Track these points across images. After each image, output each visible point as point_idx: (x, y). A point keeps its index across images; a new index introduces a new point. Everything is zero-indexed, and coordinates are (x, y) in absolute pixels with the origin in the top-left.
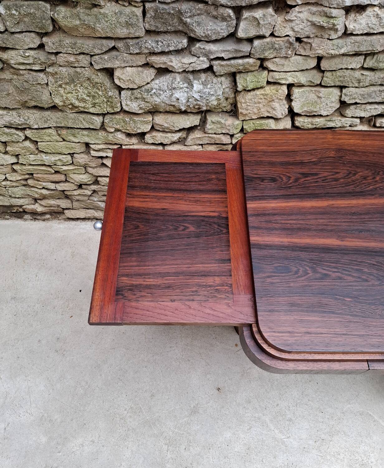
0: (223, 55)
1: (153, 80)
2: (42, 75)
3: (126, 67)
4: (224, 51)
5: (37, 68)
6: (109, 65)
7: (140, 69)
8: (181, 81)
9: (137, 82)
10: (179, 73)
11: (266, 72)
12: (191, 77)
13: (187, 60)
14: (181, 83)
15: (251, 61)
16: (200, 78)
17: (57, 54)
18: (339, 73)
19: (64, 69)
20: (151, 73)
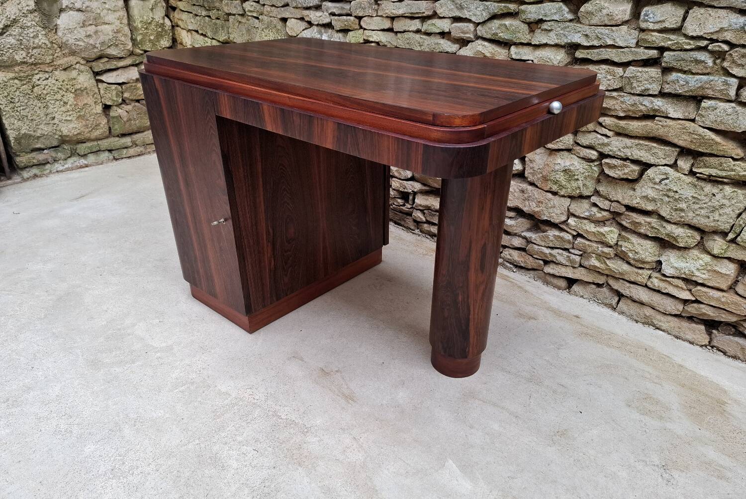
0: (334, 11)
1: (303, 30)
2: (257, 21)
3: (292, 18)
4: (335, 7)
5: (255, 15)
6: (284, 16)
7: (299, 21)
8: (317, 32)
9: (295, 30)
10: (315, 25)
11: (362, 30)
12: (323, 31)
13: (319, 14)
14: (316, 34)
15: (352, 18)
16: (328, 32)
17: (264, 5)
18: (406, 35)
19: (266, 18)
20: (304, 25)
